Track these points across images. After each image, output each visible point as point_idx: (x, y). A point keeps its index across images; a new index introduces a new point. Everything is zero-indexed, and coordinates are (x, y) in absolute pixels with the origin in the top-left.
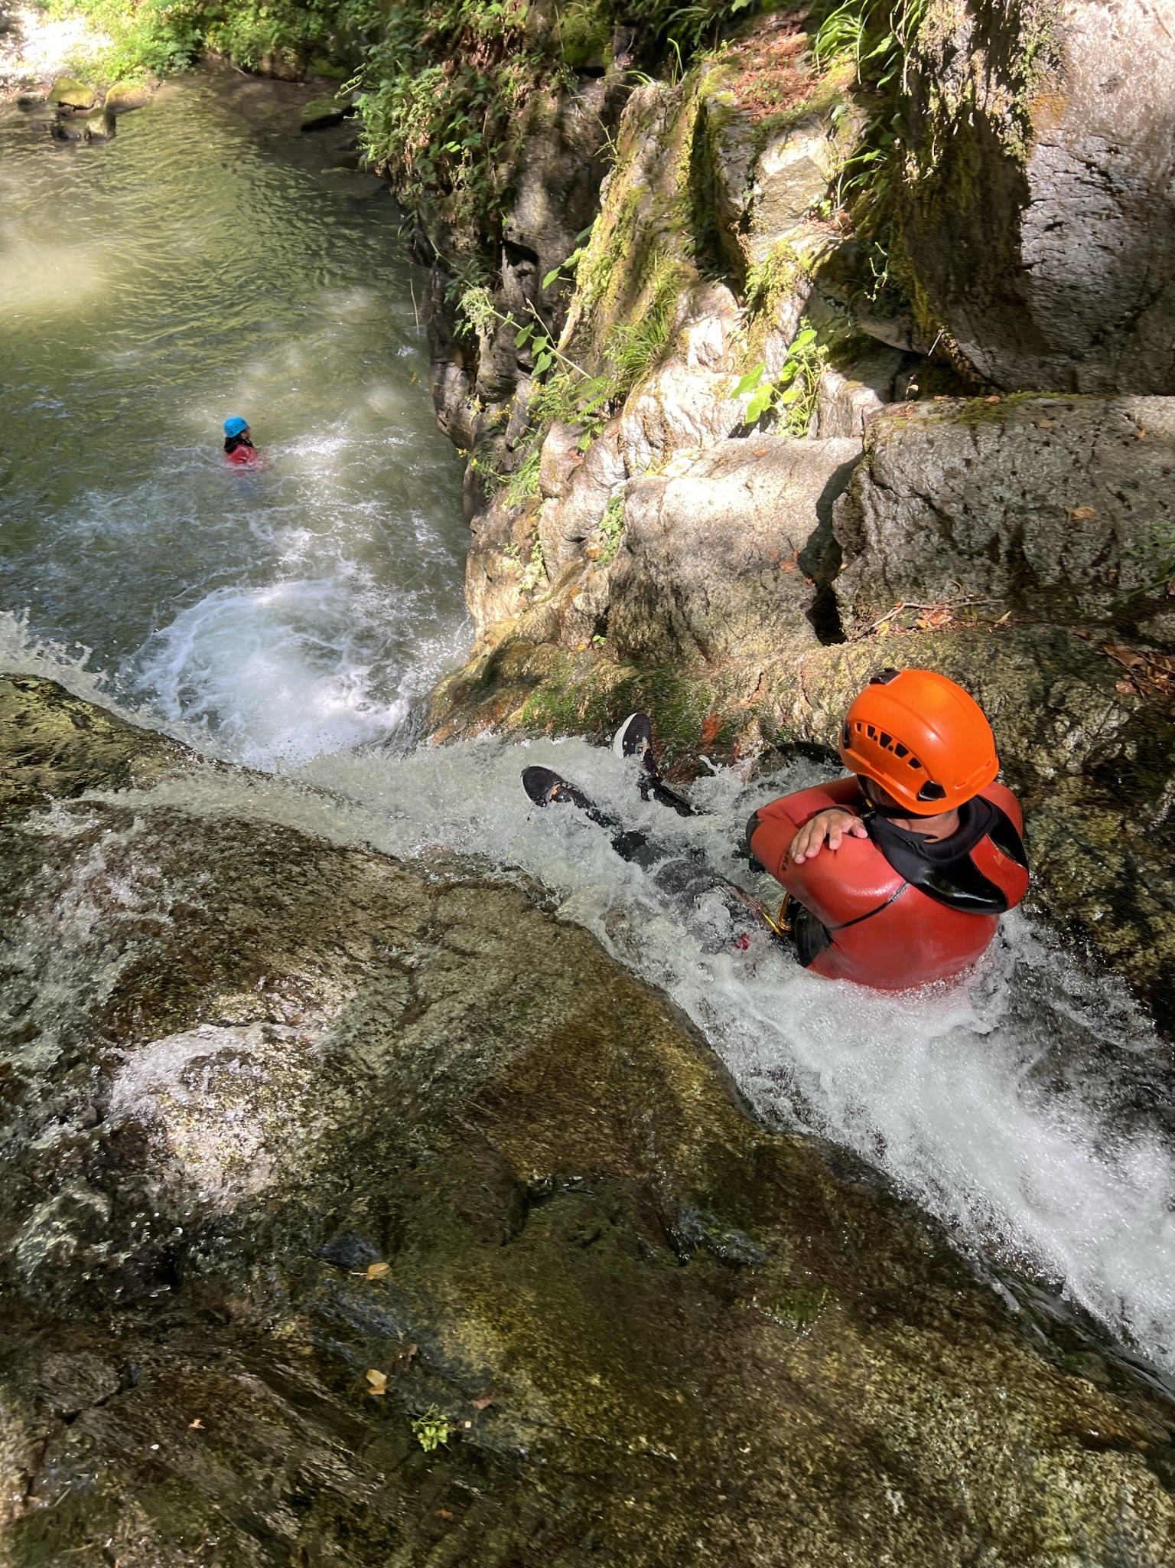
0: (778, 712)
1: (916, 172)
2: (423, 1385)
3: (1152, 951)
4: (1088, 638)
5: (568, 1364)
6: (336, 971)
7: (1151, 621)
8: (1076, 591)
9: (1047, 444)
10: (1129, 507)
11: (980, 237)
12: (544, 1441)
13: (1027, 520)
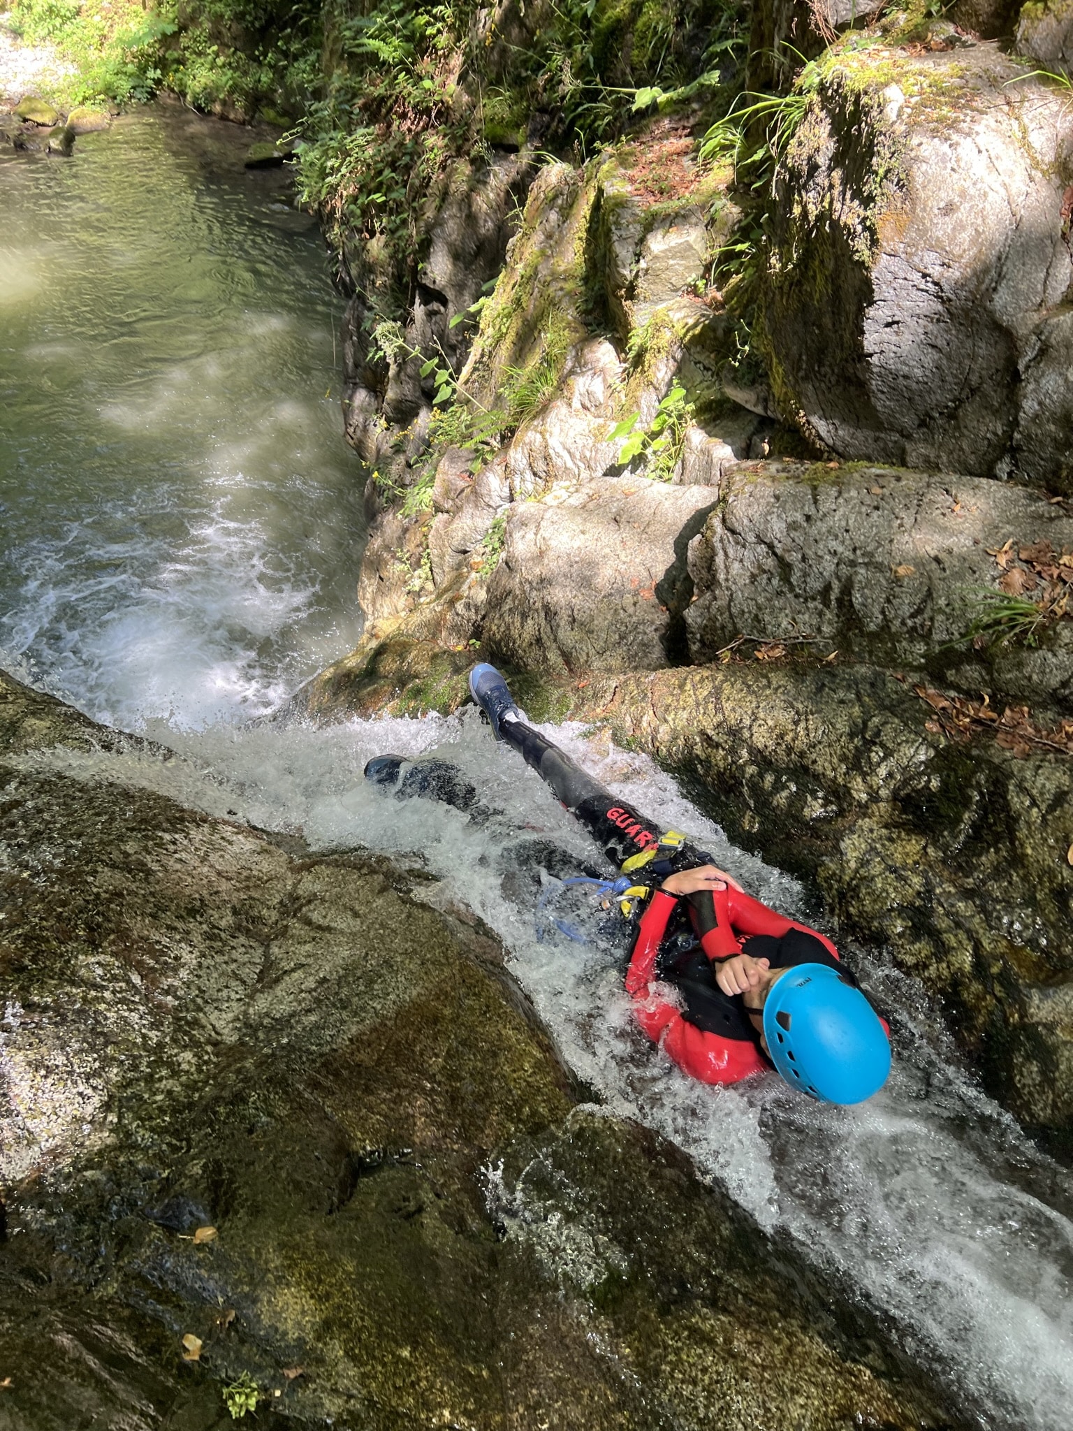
0: (628, 723)
1: (778, 266)
2: (237, 1352)
3: (944, 965)
4: (903, 680)
5: (381, 1335)
6: (196, 938)
7: (958, 671)
8: (895, 638)
9: (877, 508)
10: (944, 570)
11: (830, 326)
12: (350, 1412)
13: (856, 573)
